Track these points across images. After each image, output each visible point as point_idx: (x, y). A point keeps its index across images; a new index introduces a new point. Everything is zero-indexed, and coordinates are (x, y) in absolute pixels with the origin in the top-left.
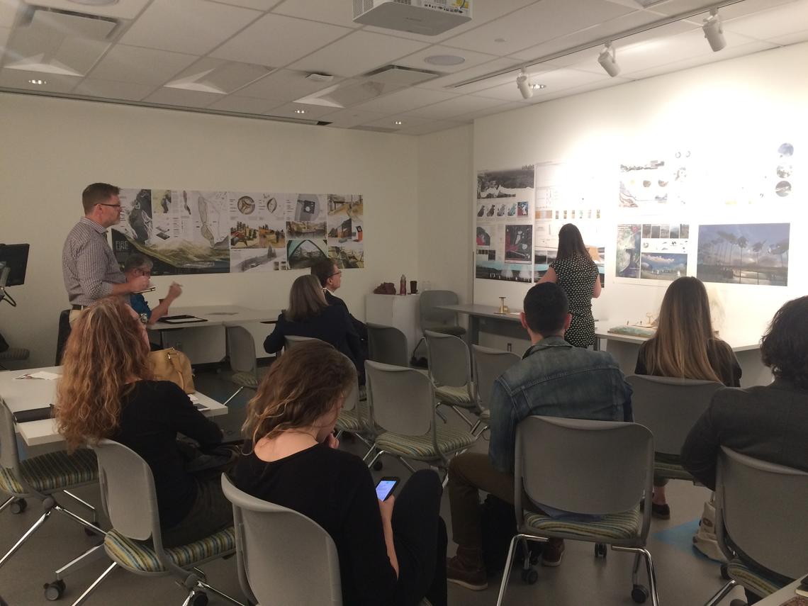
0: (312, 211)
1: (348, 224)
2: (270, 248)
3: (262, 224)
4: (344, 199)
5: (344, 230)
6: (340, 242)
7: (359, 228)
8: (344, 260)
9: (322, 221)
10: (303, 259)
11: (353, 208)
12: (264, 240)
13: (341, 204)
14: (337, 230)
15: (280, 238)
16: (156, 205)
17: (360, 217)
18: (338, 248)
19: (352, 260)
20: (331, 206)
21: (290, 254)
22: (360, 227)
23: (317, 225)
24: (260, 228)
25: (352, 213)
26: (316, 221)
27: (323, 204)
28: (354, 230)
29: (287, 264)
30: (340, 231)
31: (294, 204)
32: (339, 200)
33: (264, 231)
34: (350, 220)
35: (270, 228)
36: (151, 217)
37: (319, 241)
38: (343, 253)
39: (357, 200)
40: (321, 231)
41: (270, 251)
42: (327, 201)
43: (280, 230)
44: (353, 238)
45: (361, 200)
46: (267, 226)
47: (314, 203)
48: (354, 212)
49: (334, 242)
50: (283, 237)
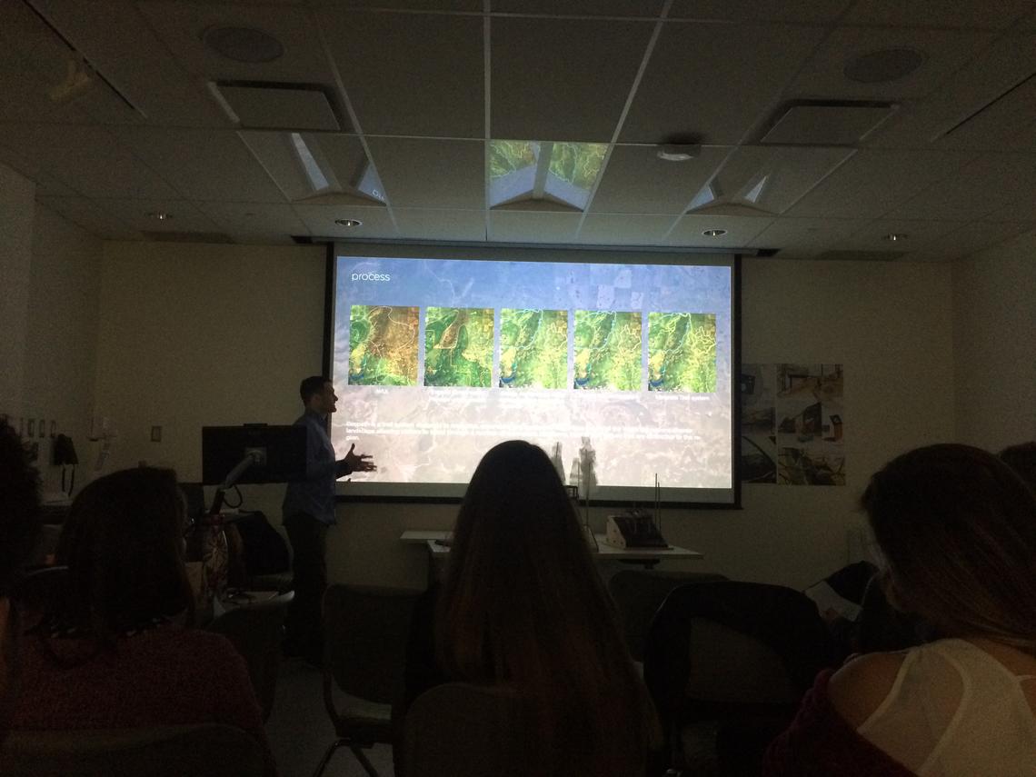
0: (750, 390)
1: (814, 412)
4: (807, 370)
5: (808, 421)
6: (800, 440)
7: (837, 421)
8: (807, 473)
9: (768, 407)
11: (825, 386)
13: (801, 380)
14: (793, 421)
17: (837, 400)
18: (797, 450)
19: (822, 472)
20: (784, 383)
22: (837, 416)
23: (757, 412)
25: (822, 395)
26: (756, 406)
27: (769, 380)
28: (826, 420)
30: (799, 421)
32: (800, 372)
34: (819, 405)
37: (761, 438)
38: (806, 460)
39: (832, 371)
40: (766, 423)
42: (776, 374)
44: (825, 435)
45: (839, 372)
47: (753, 379)
48: (825, 391)
49: (789, 441)
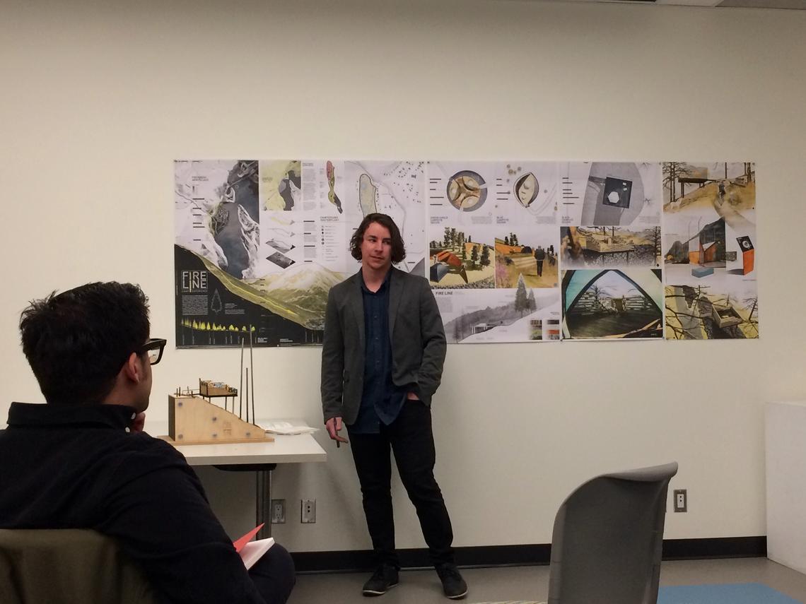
0: (625, 202)
1: (715, 232)
2: (522, 288)
3: (503, 232)
4: (705, 171)
5: (706, 246)
6: (697, 274)
7: (744, 241)
8: (705, 319)
9: (651, 226)
10: (601, 313)
11: (730, 194)
12: (508, 270)
13: (696, 186)
14: (686, 247)
16: (268, 193)
17: (746, 214)
18: (691, 289)
20: (672, 191)
21: (569, 303)
22: (747, 238)
23: (636, 234)
24: (497, 241)
25: (726, 207)
26: (634, 225)
27: (652, 186)
28: (732, 245)
29: (563, 326)
30: (694, 247)
31: (580, 187)
32: (695, 175)
33: (507, 249)
34: (721, 223)
35: (522, 242)
36: (258, 221)
37: (641, 272)
38: (704, 303)
39: (741, 172)
40: (648, 250)
41: (521, 293)
42: (661, 177)
43: (545, 247)
44: (730, 265)
45: (750, 174)
46: (514, 238)
47: (630, 184)
48: (730, 201)
49: (680, 275)
50: (553, 262)
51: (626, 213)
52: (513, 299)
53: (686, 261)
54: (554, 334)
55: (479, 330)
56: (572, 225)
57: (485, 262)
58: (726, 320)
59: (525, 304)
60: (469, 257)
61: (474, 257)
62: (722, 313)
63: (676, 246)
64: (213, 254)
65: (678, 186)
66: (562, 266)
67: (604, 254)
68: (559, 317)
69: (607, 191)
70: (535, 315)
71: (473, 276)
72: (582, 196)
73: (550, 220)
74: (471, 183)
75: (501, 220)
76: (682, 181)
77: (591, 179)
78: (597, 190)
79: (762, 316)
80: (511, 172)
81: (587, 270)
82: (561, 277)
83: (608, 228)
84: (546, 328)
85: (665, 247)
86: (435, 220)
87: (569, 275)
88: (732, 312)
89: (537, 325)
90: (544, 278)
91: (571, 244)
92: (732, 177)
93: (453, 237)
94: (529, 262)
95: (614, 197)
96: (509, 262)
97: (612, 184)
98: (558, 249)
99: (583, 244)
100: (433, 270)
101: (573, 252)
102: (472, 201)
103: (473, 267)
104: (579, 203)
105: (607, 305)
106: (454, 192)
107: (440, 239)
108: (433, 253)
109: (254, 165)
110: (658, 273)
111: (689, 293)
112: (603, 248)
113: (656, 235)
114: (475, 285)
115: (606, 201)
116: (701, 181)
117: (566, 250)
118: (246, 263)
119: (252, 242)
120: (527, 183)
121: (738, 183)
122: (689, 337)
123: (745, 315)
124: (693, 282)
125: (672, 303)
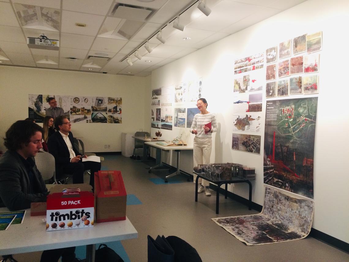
0: (102, 103)
1: (116, 108)
2: (85, 115)
3: (82, 107)
4: (114, 99)
5: (114, 110)
6: (112, 114)
7: (120, 109)
8: (114, 121)
9: (106, 107)
10: (97, 119)
11: (118, 102)
13: (113, 101)
15: (89, 112)
16: (44, 100)
17: (120, 105)
21: (93, 117)
23: (103, 108)
25: (117, 104)
26: (103, 106)
27: (106, 101)
28: (118, 110)
29: (91, 121)
30: (112, 110)
32: (113, 99)
33: (83, 109)
34: (117, 106)
36: (42, 104)
37: (104, 113)
38: (114, 118)
40: (105, 110)
41: (85, 116)
42: (107, 99)
43: (89, 109)
44: (118, 113)
45: (121, 99)
46: (84, 108)
47: (102, 100)
48: (118, 103)
49: (110, 114)
50: (90, 111)
51: (102, 104)
52: (84, 117)
53: (111, 112)
54: (90, 122)
55: (78, 121)
56: (93, 106)
57: (79, 111)
58: (117, 120)
59: (85, 118)
60: (77, 110)
61: (78, 110)
62: (116, 120)
63: (110, 109)
64: (35, 109)
65: (110, 101)
66: (92, 112)
67: (98, 110)
68: (91, 119)
69: (99, 101)
70: (87, 119)
71: (77, 113)
72: (95, 101)
73: (90, 105)
74: (77, 99)
75: (82, 105)
76: (111, 100)
77: (96, 99)
78: (97, 101)
79: (122, 120)
80: (84, 98)
81: (95, 113)
82: (91, 114)
83: (99, 107)
84: (89, 121)
85: (108, 110)
86: (71, 105)
87: (93, 113)
88: (118, 119)
89: (87, 121)
90: (89, 114)
91: (93, 109)
92: (118, 100)
93: (74, 107)
94: (86, 111)
95: (100, 102)
96: (83, 111)
97: (100, 100)
98: (91, 109)
99: (95, 109)
100: (71, 112)
101: (93, 110)
102: (77, 102)
103: (77, 112)
104: (94, 103)
105: (99, 118)
106: (74, 100)
107: (72, 107)
108: (71, 110)
109: (42, 95)
110: (107, 113)
111: (111, 116)
112: (98, 109)
113: (106, 108)
114: (77, 115)
115: (99, 103)
116: (114, 100)
117: (92, 110)
118: (40, 110)
119: (41, 107)
120: (86, 99)
121: (119, 100)
122: (111, 123)
123: (120, 120)
124: (112, 115)
125: (109, 118)
